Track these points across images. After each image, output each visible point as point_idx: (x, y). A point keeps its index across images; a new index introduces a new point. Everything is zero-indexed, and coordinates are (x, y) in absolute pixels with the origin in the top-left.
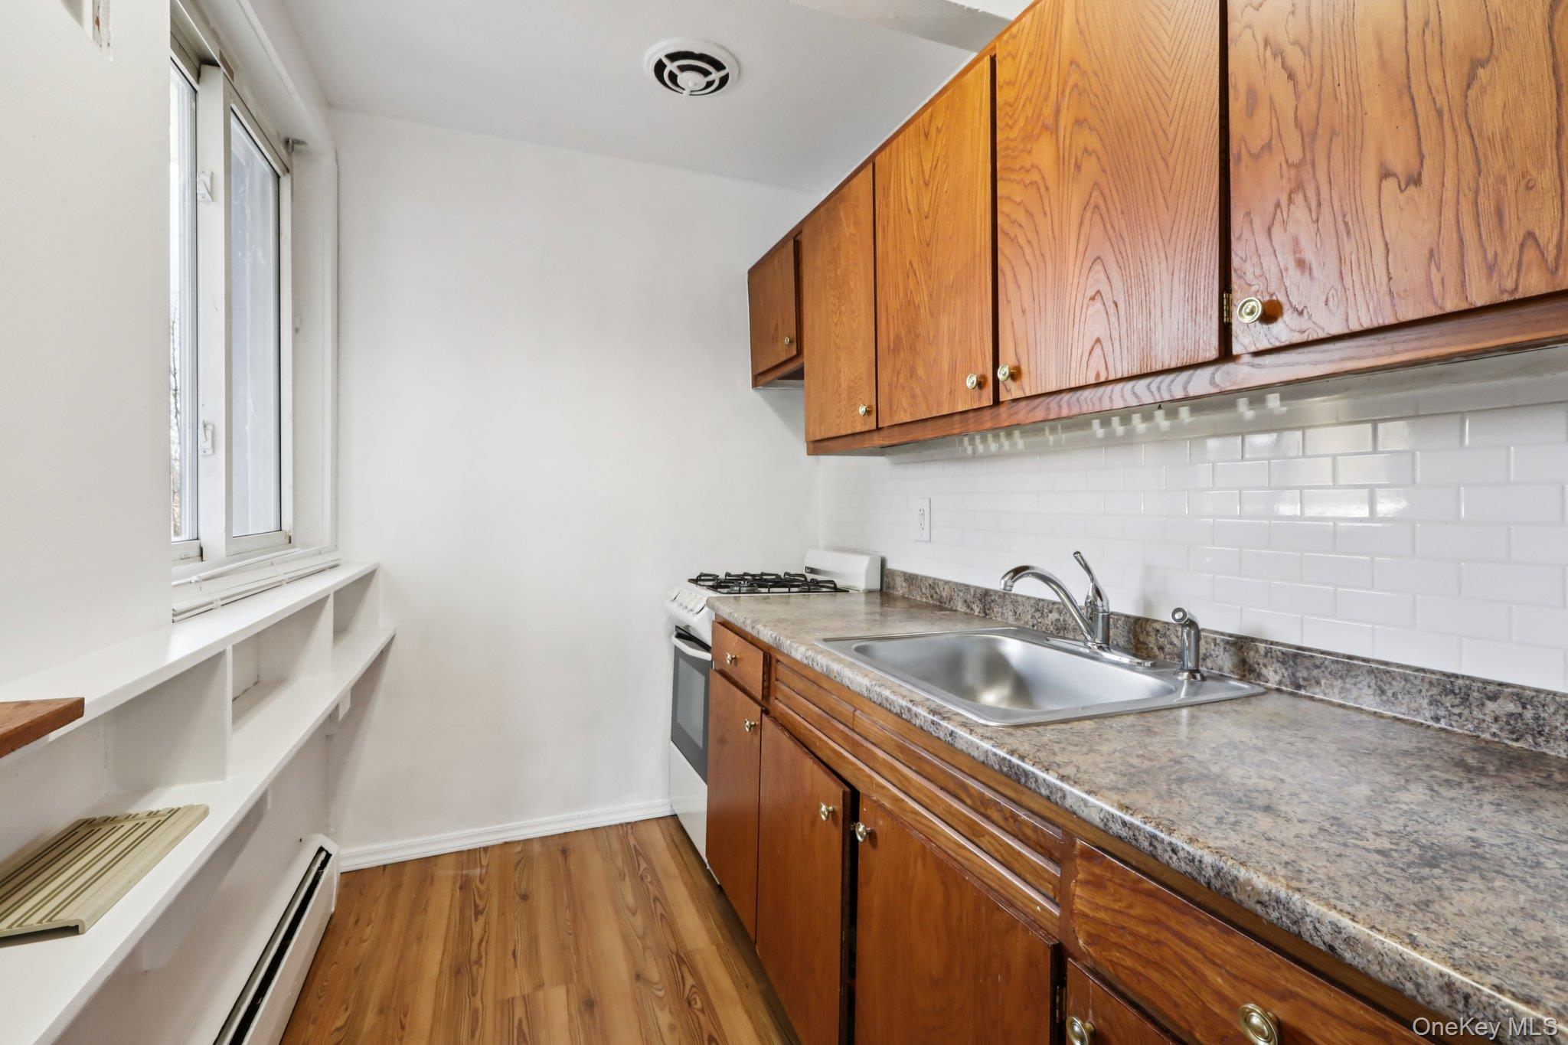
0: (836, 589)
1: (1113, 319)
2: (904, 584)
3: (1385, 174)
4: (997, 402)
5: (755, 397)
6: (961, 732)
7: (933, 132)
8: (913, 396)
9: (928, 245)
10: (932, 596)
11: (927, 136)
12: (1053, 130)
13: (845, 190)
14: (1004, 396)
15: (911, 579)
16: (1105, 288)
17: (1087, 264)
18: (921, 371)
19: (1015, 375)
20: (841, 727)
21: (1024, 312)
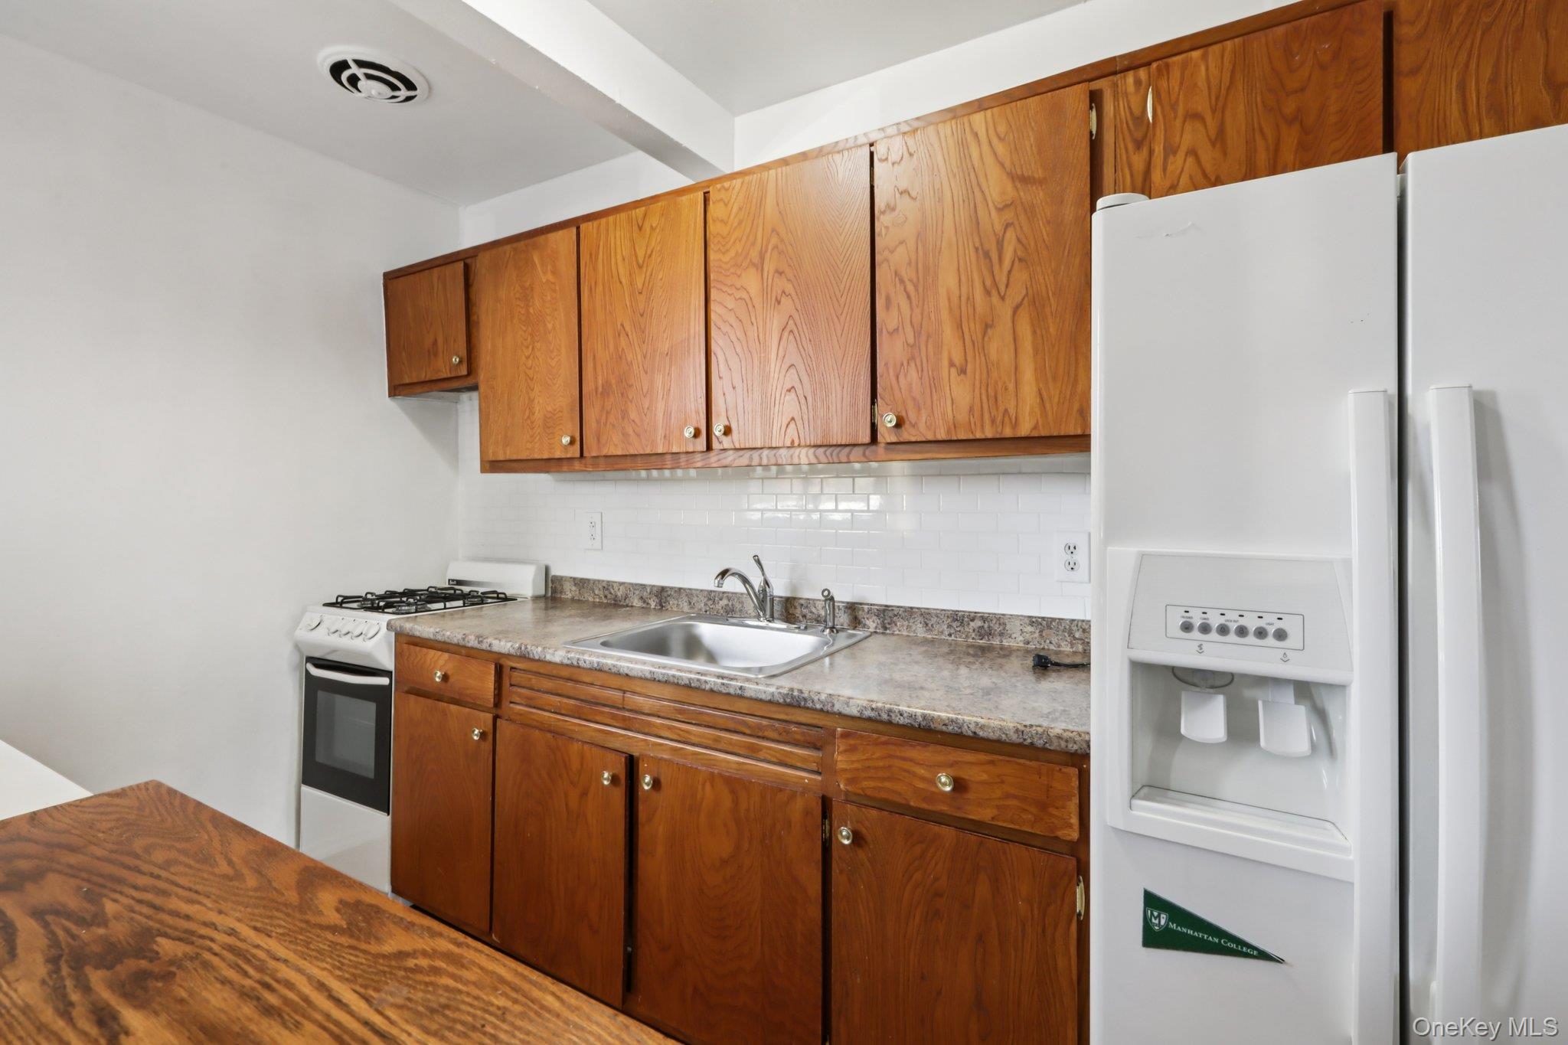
0: (506, 599)
1: (804, 407)
2: (574, 588)
3: (952, 364)
4: (709, 448)
5: (392, 406)
6: (746, 685)
7: (647, 227)
8: (625, 435)
9: (642, 315)
10: (606, 597)
11: (640, 228)
12: (760, 267)
13: (541, 239)
14: (715, 445)
15: (581, 583)
16: (798, 386)
17: (785, 366)
18: (633, 415)
19: (727, 431)
20: (607, 710)
21: (734, 388)
